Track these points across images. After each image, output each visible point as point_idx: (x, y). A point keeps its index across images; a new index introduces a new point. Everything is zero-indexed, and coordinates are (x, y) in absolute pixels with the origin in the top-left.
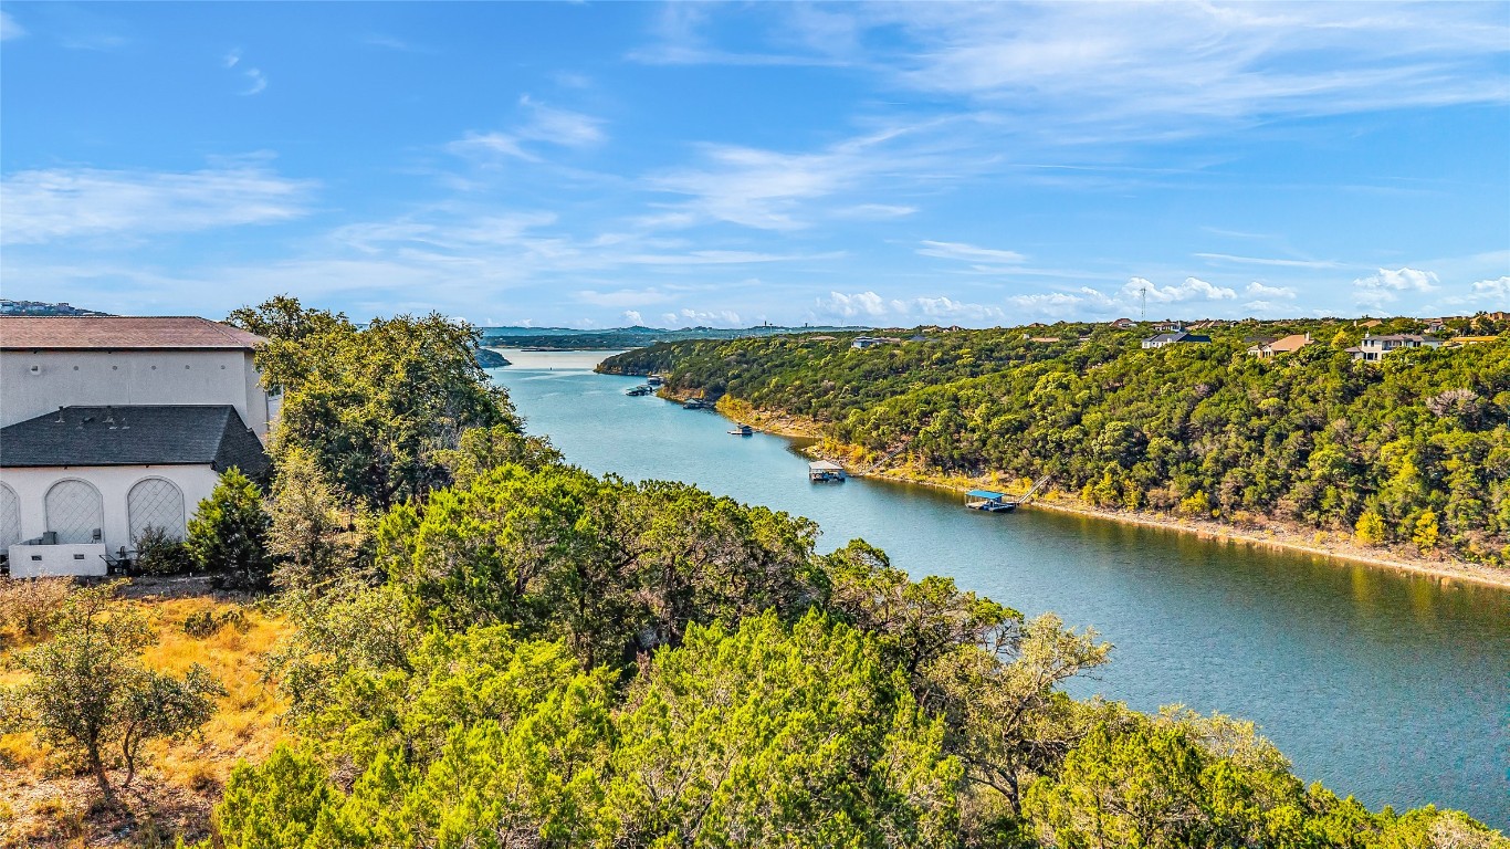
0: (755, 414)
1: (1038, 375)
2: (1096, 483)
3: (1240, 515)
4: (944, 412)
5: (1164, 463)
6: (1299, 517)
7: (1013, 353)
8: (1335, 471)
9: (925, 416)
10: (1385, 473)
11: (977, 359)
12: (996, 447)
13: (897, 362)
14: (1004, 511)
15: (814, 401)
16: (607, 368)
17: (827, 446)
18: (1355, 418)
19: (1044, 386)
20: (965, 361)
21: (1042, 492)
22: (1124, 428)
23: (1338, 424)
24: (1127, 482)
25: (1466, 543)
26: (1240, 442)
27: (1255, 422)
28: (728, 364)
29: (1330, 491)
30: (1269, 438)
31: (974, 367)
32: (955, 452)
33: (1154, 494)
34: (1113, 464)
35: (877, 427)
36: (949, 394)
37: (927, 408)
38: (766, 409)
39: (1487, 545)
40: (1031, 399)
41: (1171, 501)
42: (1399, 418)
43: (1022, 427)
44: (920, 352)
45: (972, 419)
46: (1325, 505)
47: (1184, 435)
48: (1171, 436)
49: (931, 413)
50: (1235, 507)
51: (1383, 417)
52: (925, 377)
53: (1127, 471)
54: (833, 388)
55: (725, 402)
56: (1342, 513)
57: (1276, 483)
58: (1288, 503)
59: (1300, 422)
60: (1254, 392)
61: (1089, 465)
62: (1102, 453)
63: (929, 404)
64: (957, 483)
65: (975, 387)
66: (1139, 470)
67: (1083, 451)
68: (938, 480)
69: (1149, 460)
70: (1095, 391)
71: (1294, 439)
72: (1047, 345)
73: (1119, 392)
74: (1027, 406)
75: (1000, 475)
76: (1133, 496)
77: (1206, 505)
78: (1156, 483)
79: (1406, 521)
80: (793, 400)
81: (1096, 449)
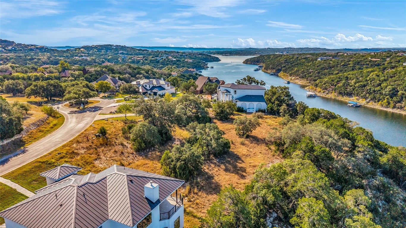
0: (290, 78)
1: (371, 72)
2: (383, 101)
4: (344, 81)
5: (402, 97)
7: (365, 64)
9: (338, 82)
11: (354, 65)
12: (357, 91)
13: (331, 65)
14: (357, 107)
15: (307, 75)
16: (246, 62)
17: (311, 88)
19: (372, 75)
20: (351, 65)
21: (368, 103)
22: (392, 88)
24: (391, 101)
28: (282, 63)
31: (353, 67)
32: (346, 91)
33: (398, 105)
34: (388, 97)
35: (325, 84)
36: (345, 76)
37: (338, 80)
38: (293, 77)
40: (368, 79)
41: (402, 107)
43: (365, 86)
44: (338, 62)
45: (351, 83)
48: (405, 90)
49: (340, 81)
52: (339, 70)
53: (391, 99)
54: (312, 72)
55: (281, 74)
61: (381, 97)
63: (339, 79)
64: (345, 99)
65: (353, 75)
66: (395, 99)
67: (380, 93)
68: (340, 98)
69: (398, 96)
70: (386, 78)
72: (376, 61)
73: (393, 78)
74: (367, 81)
75: (357, 98)
76: (392, 104)
78: (399, 102)
80: (301, 75)
81: (384, 93)
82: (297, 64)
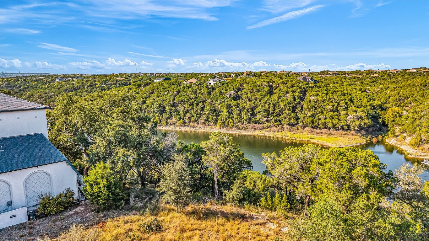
3: (191, 124)
5: (171, 113)
6: (204, 123)
8: (211, 112)
10: (220, 111)
11: (102, 85)
13: (75, 86)
18: (212, 98)
20: (99, 85)
22: (158, 104)
23: (209, 100)
24: (162, 119)
25: (238, 125)
26: (189, 106)
27: (191, 101)
29: (210, 117)
30: (195, 105)
31: (102, 87)
33: (169, 121)
34: (157, 114)
39: (242, 126)
41: (174, 122)
42: (221, 98)
44: (83, 83)
46: (210, 120)
47: (174, 105)
48: (171, 106)
50: (190, 122)
51: (218, 98)
53: (161, 116)
54: (54, 95)
56: (214, 121)
57: (198, 116)
58: (201, 120)
59: (201, 100)
60: (189, 93)
61: (151, 115)
62: (154, 111)
66: (165, 115)
67: (148, 111)
69: (167, 112)
70: (147, 94)
71: (200, 105)
73: (154, 94)
76: (164, 122)
77: (183, 123)
78: (169, 118)
79: (227, 122)
80: (38, 100)
81: (152, 110)
82: (28, 87)
